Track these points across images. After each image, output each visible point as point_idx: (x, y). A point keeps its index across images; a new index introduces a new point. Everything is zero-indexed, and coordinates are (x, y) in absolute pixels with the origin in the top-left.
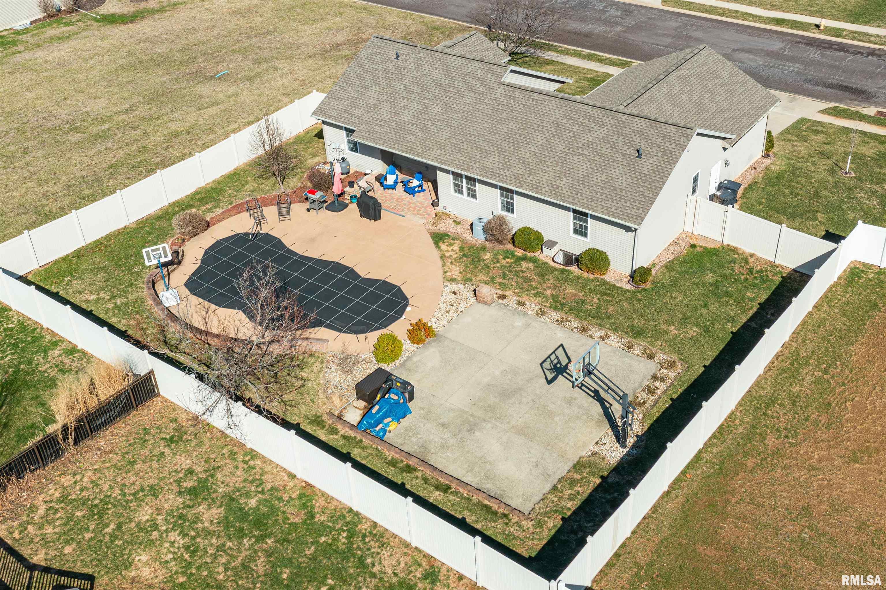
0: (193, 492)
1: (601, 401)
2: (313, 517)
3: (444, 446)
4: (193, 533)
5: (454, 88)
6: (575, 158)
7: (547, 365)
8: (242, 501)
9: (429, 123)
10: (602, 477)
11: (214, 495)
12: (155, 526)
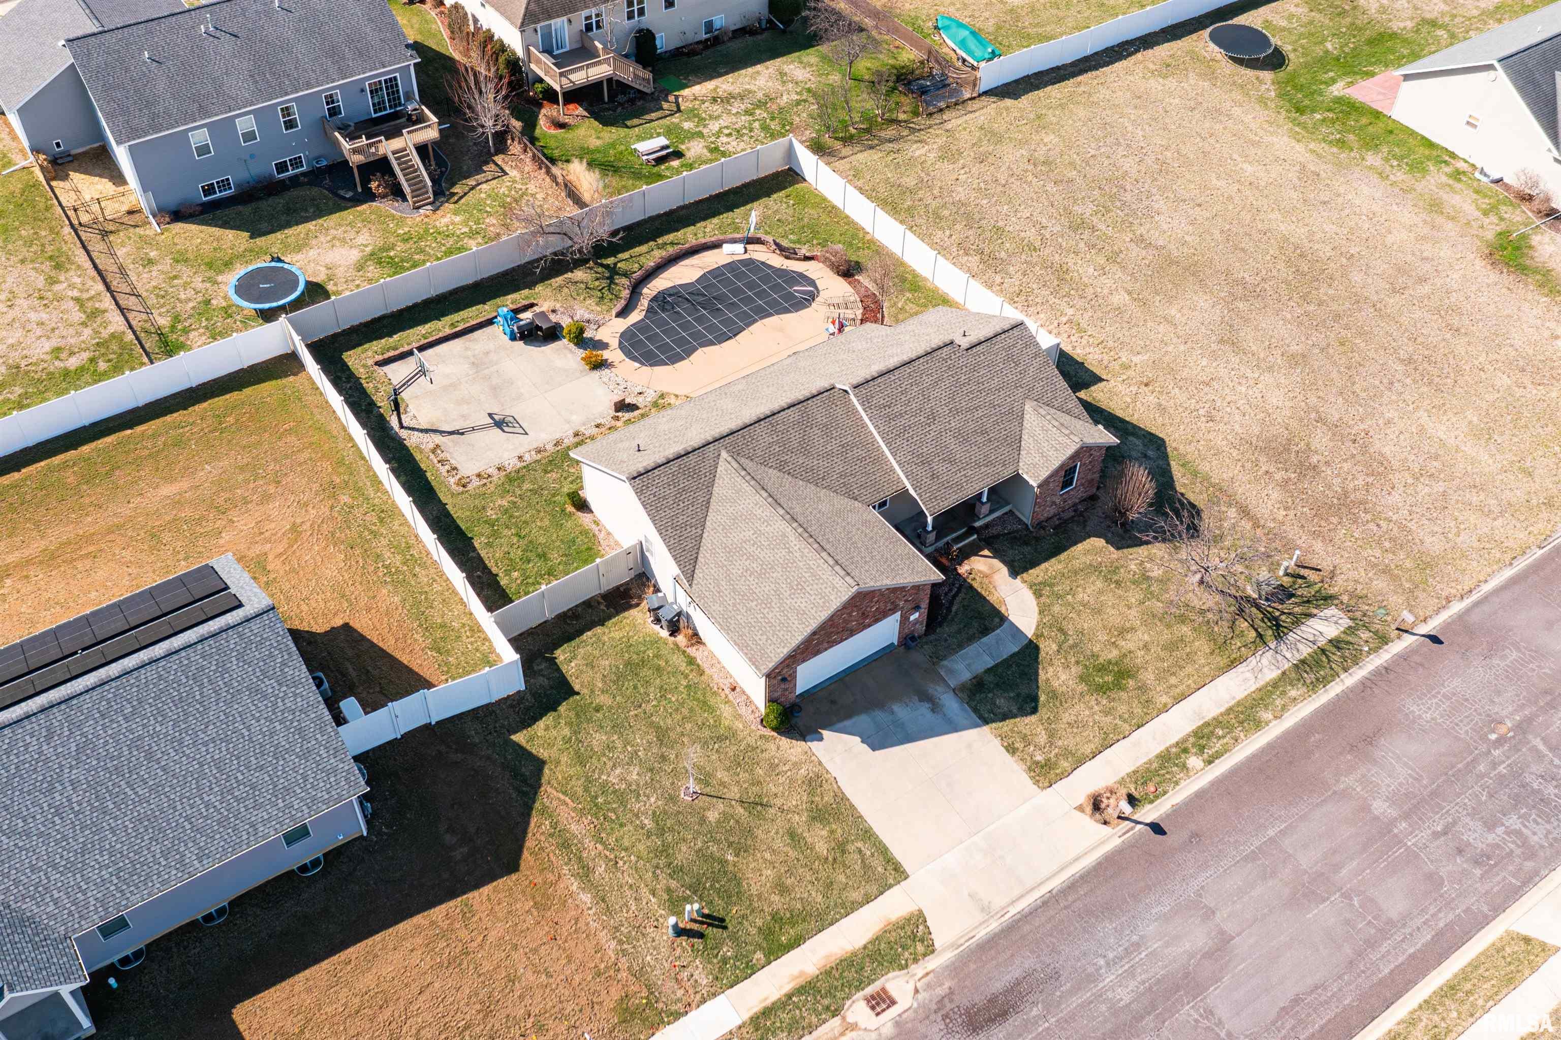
1: (454, 432)
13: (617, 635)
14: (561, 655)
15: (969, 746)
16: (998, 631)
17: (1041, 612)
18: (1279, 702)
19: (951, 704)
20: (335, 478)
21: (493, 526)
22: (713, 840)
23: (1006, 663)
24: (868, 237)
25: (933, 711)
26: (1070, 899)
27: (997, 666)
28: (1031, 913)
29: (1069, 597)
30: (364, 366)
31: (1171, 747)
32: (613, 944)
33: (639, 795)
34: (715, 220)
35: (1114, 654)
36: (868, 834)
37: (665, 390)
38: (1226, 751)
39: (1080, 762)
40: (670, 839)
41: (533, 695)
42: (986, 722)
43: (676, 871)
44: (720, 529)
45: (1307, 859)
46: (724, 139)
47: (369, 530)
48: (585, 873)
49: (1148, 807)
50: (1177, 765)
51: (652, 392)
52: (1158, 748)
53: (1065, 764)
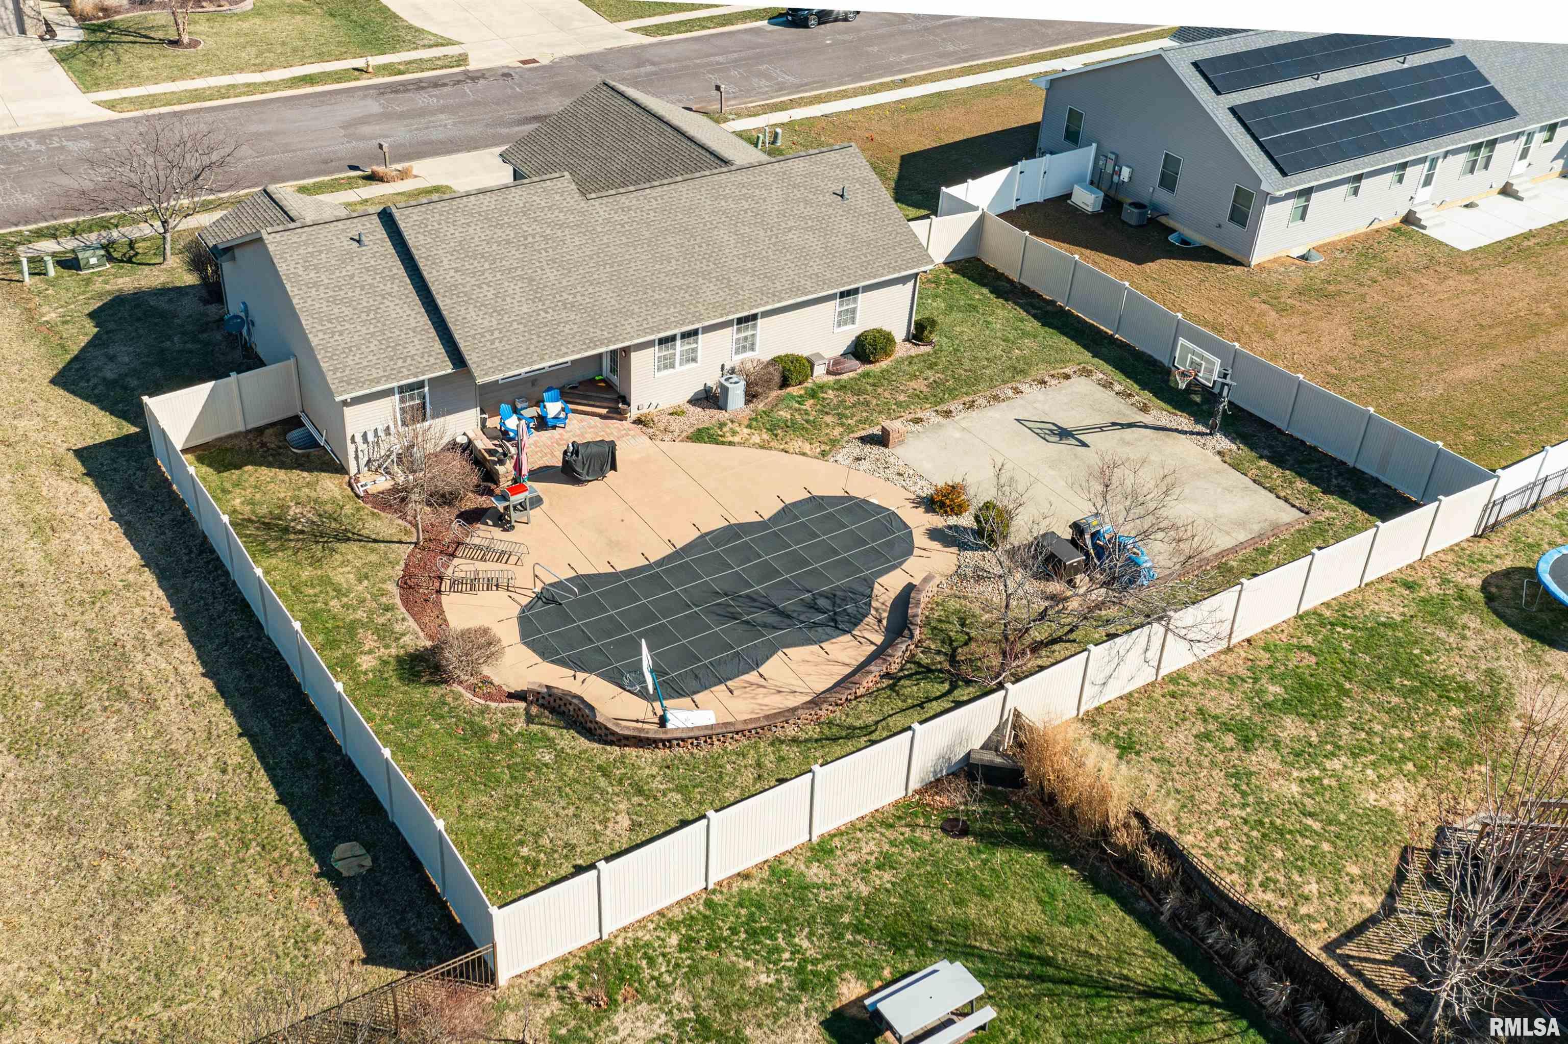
0: (1245, 739)
4: (1329, 747)
5: (533, 236)
7: (1053, 439)
9: (565, 295)
10: (1260, 458)
11: (1257, 720)
12: (1314, 780)
37: (819, 463)
51: (842, 461)
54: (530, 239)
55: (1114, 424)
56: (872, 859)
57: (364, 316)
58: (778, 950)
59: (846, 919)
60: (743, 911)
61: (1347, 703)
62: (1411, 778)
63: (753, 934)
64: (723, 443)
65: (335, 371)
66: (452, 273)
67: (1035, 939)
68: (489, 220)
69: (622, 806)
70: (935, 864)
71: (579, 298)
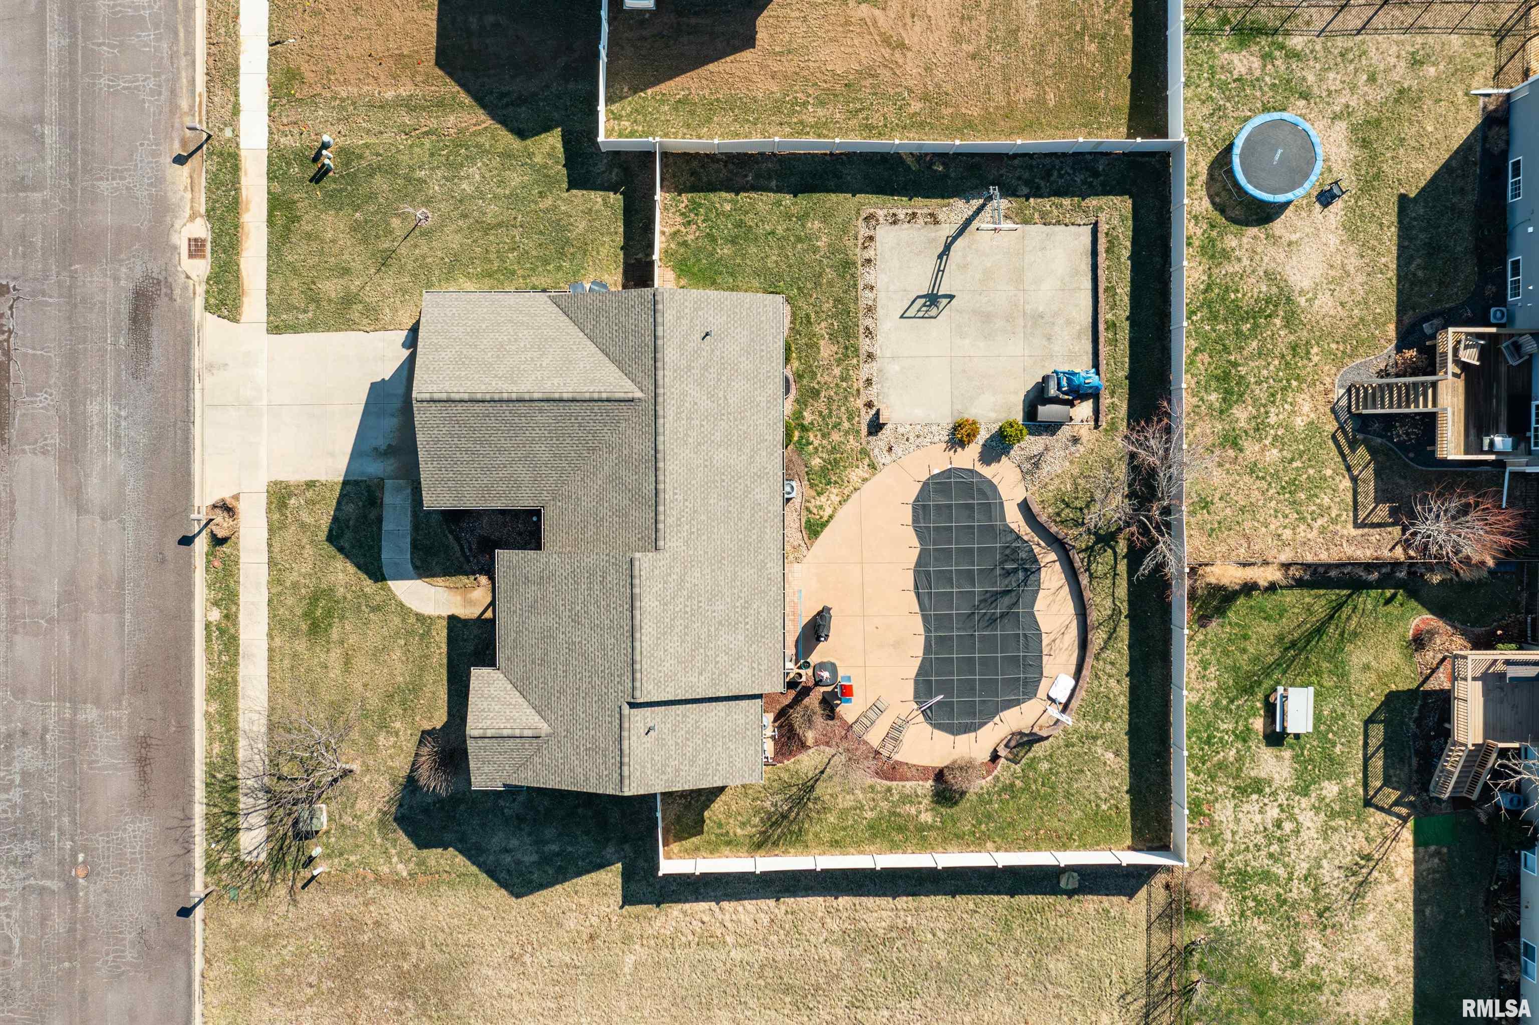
0: (1235, 445)
1: (947, 248)
2: (1196, 349)
3: (1068, 322)
4: (1262, 410)
5: (686, 606)
6: (731, 401)
7: (934, 311)
8: (1218, 405)
9: (738, 604)
10: (1027, 200)
11: (1227, 427)
12: (1275, 438)
13: (604, 251)
14: (616, 199)
15: (332, 455)
16: (409, 556)
17: (402, 605)
18: (217, 728)
19: (374, 468)
20: (950, 110)
21: (798, 219)
22: (377, 212)
23: (377, 538)
24: (989, 845)
25: (376, 449)
26: (179, 432)
27: (380, 528)
28: (188, 396)
29: (402, 642)
30: (1101, 209)
31: (238, 609)
32: (344, 95)
33: (447, 180)
34: (1123, 701)
35: (335, 633)
36: (312, 326)
37: (879, 476)
38: (207, 647)
39: (271, 530)
40: (399, 182)
41: (592, 154)
42: (345, 483)
43: (372, 171)
44: (574, 348)
45: (93, 619)
46: (1273, 812)
47: (860, 110)
48: (408, 105)
49: (205, 548)
50: (221, 599)
51: (886, 461)
52: (243, 599)
53: (276, 516)
54: (688, 609)
55: (940, 257)
56: (1199, 669)
57: (709, 746)
58: (1221, 739)
59: (1224, 702)
60: (1194, 739)
61: (1243, 370)
62: (1300, 390)
63: (1208, 742)
64: (828, 521)
65: (744, 777)
66: (702, 678)
67: (1280, 638)
68: (665, 633)
69: (1100, 751)
70: (1219, 645)
71: (742, 595)
